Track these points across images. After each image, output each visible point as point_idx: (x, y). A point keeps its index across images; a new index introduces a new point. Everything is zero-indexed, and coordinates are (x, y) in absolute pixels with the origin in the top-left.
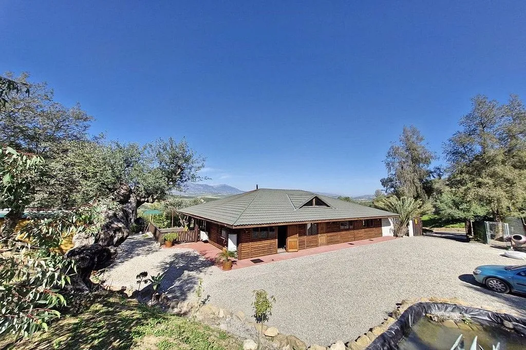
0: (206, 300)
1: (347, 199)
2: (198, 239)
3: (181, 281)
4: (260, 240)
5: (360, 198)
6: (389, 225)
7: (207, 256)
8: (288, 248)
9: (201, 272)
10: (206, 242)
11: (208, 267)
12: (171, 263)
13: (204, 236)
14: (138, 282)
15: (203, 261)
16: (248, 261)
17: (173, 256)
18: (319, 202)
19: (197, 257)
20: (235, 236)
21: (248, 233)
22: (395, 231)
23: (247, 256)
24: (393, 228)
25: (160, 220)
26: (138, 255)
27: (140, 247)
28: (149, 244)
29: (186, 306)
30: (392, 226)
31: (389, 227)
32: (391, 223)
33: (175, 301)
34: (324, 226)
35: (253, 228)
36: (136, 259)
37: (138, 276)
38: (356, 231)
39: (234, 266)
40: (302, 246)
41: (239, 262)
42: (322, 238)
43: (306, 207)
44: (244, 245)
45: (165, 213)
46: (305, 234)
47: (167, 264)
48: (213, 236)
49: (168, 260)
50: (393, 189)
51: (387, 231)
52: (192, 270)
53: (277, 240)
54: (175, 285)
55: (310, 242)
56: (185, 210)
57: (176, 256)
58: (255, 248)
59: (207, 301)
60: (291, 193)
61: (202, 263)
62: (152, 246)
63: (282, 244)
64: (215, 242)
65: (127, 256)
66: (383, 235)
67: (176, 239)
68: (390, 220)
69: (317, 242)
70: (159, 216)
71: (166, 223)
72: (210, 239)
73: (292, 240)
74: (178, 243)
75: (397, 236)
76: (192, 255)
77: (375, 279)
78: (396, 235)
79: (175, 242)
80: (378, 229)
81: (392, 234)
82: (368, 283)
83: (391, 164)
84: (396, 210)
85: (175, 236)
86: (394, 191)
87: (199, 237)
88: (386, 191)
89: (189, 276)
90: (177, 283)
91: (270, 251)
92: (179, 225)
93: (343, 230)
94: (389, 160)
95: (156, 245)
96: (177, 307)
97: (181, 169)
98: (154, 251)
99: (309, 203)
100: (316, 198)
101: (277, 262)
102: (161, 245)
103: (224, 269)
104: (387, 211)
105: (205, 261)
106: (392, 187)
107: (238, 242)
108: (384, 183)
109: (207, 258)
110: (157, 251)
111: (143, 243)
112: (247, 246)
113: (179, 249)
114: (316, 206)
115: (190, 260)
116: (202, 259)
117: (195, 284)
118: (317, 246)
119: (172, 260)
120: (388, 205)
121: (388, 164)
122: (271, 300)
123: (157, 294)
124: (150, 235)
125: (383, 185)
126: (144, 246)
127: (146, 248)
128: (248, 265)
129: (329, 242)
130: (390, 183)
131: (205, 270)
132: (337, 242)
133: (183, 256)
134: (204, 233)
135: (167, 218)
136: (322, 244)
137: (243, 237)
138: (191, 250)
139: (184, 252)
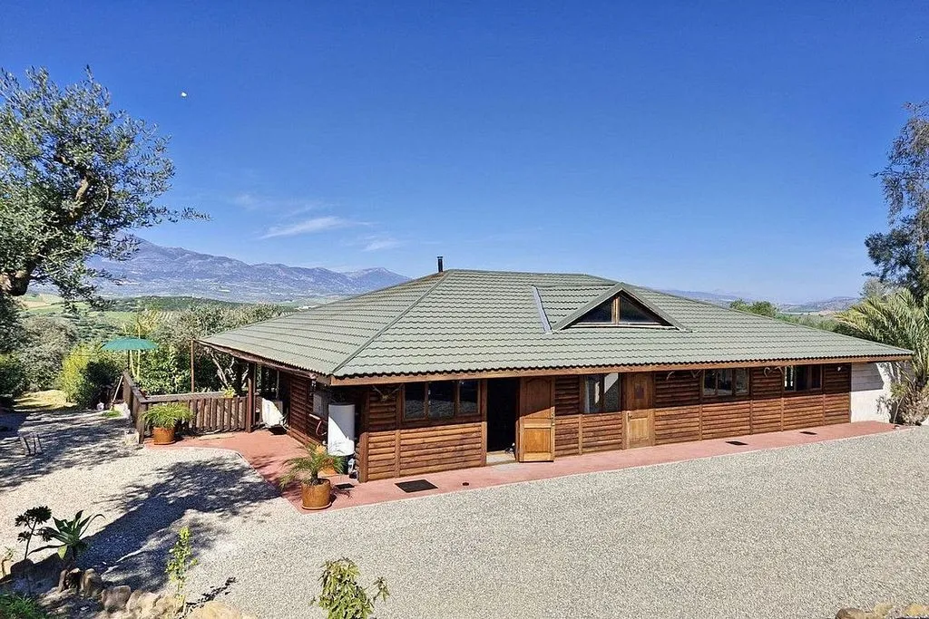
0: (219, 591)
1: (762, 309)
2: (255, 423)
3: (167, 537)
4: (429, 422)
5: (815, 307)
6: (878, 384)
7: (267, 471)
8: (521, 451)
9: (235, 513)
10: (277, 430)
11: (261, 500)
12: (158, 488)
13: (271, 413)
14: (21, 535)
15: (253, 485)
16: (389, 485)
17: (169, 470)
18: (635, 310)
19: (241, 472)
20: (347, 411)
21: (388, 401)
22: (894, 405)
23: (388, 471)
24: (889, 396)
25: (162, 369)
26: (69, 465)
27: (79, 443)
28: (111, 437)
29: (150, 606)
30: (886, 391)
31: (877, 393)
32: (886, 379)
33: (122, 591)
34: (646, 385)
35: (407, 385)
36: (56, 475)
37: (20, 520)
38: (757, 405)
39: (341, 499)
40: (566, 444)
41: (360, 489)
42: (638, 423)
43: (587, 324)
44: (377, 437)
45: (172, 350)
46: (578, 409)
47: (144, 489)
48: (297, 412)
49: (150, 482)
50: (906, 270)
51: (866, 404)
52: (211, 510)
53: (484, 424)
54: (145, 548)
55: (596, 434)
56: (222, 339)
57: (179, 470)
58: (412, 447)
59: (222, 594)
60: (546, 283)
61: (247, 490)
62: (116, 442)
63: (502, 438)
64: (300, 429)
65: (35, 470)
66: (853, 419)
67: (186, 424)
68: (881, 370)
69: (619, 432)
70: (156, 357)
71: (178, 379)
72: (289, 422)
73: (534, 426)
74: (195, 433)
75: (900, 421)
76: (227, 467)
77: (778, 545)
78: (898, 420)
79: (181, 432)
80: (836, 399)
81: (885, 416)
82: (751, 557)
83: (903, 182)
84: (905, 337)
85: (182, 412)
86: (909, 276)
87: (258, 416)
88: (883, 276)
89: (194, 526)
90: (152, 543)
91: (461, 458)
92: (216, 385)
93: (710, 400)
94: (898, 169)
95: (129, 439)
96: (124, 610)
97: (89, 178)
98: (119, 456)
99: (599, 314)
100: (623, 295)
101: (479, 490)
102: (143, 438)
103: (307, 507)
104: (874, 339)
105: (261, 483)
106: (903, 263)
107: (359, 429)
108: (877, 249)
109: (266, 476)
110: (126, 455)
111: (94, 434)
112: (387, 442)
113: (190, 452)
114: (623, 323)
115: (216, 482)
116: (251, 478)
117: (204, 545)
118: (619, 446)
119: (162, 480)
120: (876, 323)
121: (893, 185)
122: (371, 591)
123: (77, 570)
124: (122, 410)
125: (873, 255)
126: (95, 441)
127: (99, 447)
129: (663, 437)
130: (896, 253)
131: (248, 509)
132: (690, 436)
133: (197, 469)
134: (271, 404)
135: (182, 363)
136: (636, 443)
137: (373, 413)
138: (227, 454)
139: (204, 459)
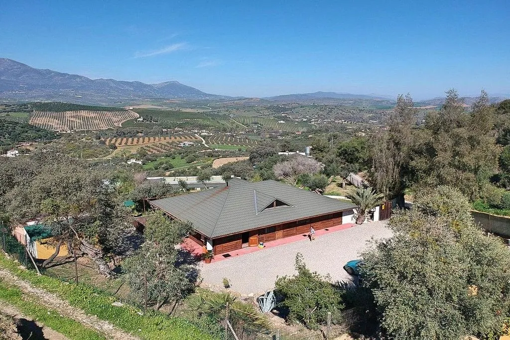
6: (352, 213)
8: (250, 244)
16: (220, 256)
18: (279, 203)
23: (220, 252)
32: (355, 211)
39: (212, 260)
41: (215, 257)
42: (279, 233)
43: (268, 208)
44: (217, 245)
46: (264, 233)
52: (191, 264)
53: (241, 240)
55: (269, 237)
58: (225, 247)
66: (343, 223)
69: (274, 236)
73: (253, 239)
91: (236, 248)
93: (299, 225)
99: (271, 205)
100: (277, 200)
101: (240, 256)
103: (207, 262)
107: (213, 245)
112: (219, 247)
114: (276, 207)
118: (274, 239)
128: (220, 259)
129: (284, 236)
131: (198, 264)
132: (293, 234)
136: (278, 238)
